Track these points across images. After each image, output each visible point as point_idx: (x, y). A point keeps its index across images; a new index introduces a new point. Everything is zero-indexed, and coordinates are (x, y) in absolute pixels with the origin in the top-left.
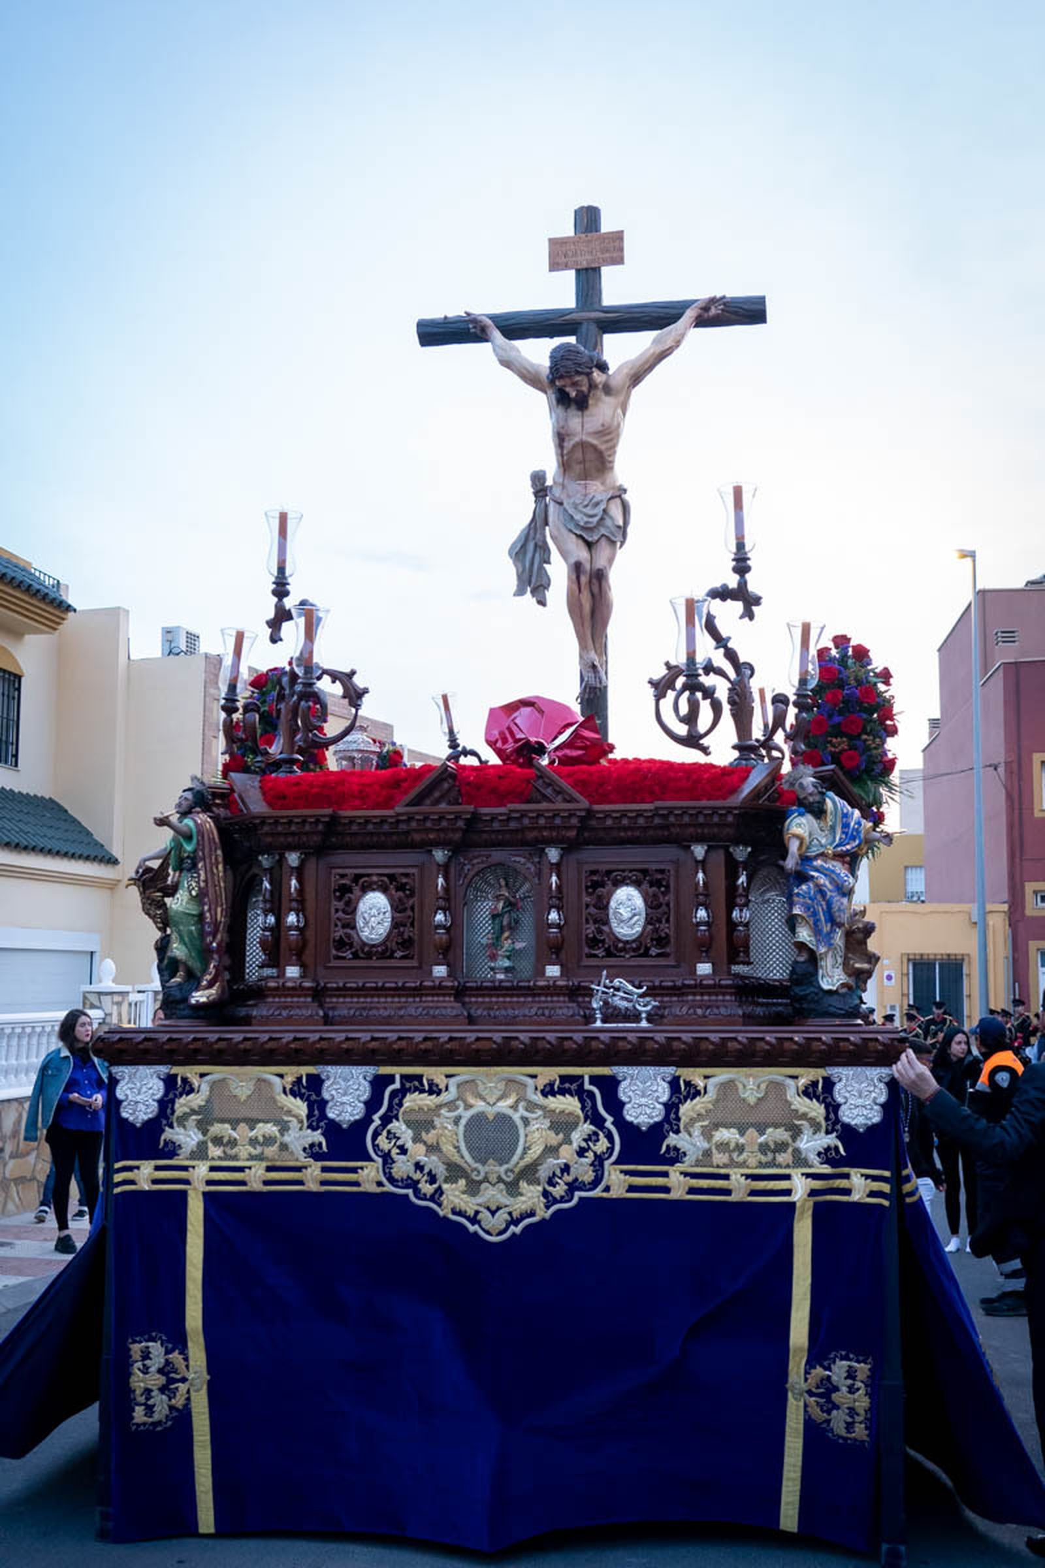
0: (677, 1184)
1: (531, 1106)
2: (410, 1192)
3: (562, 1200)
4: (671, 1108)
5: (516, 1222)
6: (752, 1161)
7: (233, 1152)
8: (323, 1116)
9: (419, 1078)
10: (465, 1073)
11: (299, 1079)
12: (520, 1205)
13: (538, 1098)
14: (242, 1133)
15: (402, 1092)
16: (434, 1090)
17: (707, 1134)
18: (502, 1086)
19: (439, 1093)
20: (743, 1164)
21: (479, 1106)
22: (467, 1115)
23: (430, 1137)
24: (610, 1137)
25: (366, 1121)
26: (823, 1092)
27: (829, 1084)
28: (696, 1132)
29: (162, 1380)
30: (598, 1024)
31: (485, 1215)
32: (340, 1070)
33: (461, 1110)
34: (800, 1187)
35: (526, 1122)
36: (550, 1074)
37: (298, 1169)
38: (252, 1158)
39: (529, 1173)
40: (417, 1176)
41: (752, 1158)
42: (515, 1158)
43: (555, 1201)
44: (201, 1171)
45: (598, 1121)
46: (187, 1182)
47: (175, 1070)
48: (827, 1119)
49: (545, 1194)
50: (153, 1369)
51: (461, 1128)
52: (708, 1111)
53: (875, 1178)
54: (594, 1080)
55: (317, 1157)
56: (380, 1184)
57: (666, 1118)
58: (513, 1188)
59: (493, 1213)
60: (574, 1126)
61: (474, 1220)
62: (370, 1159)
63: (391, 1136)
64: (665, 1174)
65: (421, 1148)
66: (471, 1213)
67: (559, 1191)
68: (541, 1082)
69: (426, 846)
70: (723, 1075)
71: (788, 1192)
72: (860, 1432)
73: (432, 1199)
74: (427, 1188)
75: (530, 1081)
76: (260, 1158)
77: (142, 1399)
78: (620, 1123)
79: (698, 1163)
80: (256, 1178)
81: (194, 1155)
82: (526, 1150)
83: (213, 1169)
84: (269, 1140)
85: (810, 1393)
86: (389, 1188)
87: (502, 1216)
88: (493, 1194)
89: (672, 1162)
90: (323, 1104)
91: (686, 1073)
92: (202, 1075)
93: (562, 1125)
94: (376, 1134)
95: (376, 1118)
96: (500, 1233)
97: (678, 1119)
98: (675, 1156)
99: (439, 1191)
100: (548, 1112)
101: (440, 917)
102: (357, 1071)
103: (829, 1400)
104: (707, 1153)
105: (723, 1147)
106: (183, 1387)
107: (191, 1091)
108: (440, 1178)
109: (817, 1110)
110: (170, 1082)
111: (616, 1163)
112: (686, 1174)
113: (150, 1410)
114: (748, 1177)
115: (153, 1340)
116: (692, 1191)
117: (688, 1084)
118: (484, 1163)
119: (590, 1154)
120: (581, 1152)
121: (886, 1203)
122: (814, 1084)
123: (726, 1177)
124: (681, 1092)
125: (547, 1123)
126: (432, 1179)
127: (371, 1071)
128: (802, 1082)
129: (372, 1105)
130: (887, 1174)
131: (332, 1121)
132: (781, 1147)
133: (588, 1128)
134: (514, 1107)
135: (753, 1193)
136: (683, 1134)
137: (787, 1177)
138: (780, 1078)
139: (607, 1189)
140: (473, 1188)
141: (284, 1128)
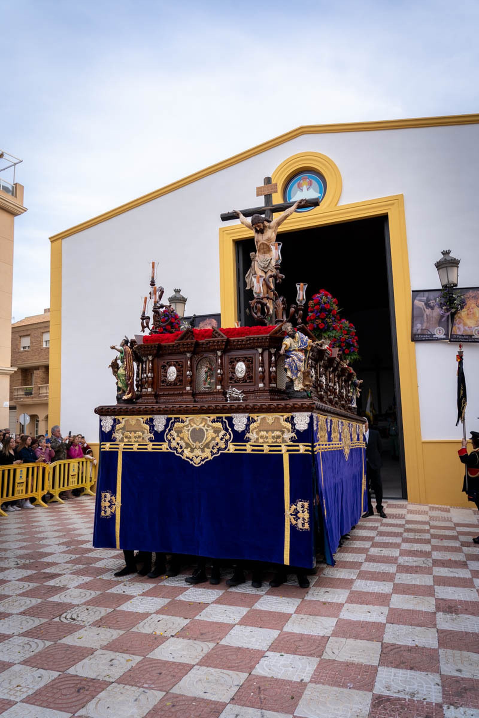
0: (249, 449)
1: (209, 426)
2: (175, 451)
3: (216, 453)
4: (247, 426)
5: (203, 460)
6: (270, 441)
7: (130, 440)
8: (153, 429)
9: (179, 418)
10: (191, 417)
11: (147, 419)
12: (204, 455)
13: (210, 424)
14: (132, 435)
15: (174, 422)
16: (183, 422)
17: (257, 433)
18: (201, 420)
19: (184, 422)
20: (267, 442)
21: (195, 426)
22: (191, 429)
23: (181, 435)
24: (230, 435)
25: (165, 431)
26: (291, 420)
27: (293, 418)
28: (254, 433)
29: (109, 504)
30: (229, 401)
31: (195, 458)
32: (158, 416)
33: (190, 428)
34: (284, 448)
35: (207, 430)
36: (214, 416)
37: (146, 445)
38: (135, 442)
39: (207, 446)
40: (177, 447)
41: (270, 440)
42: (203, 441)
43: (214, 454)
44: (122, 445)
45: (227, 430)
46: (118, 448)
47: (116, 417)
48: (292, 428)
49: (211, 452)
50: (107, 501)
51: (189, 433)
52: (258, 427)
53: (307, 446)
54: (226, 418)
55: (151, 441)
56: (167, 449)
57: (246, 429)
58: (203, 451)
59: (197, 458)
60: (220, 431)
61: (192, 460)
62: (165, 442)
63: (171, 435)
64: (245, 445)
65: (179, 438)
66: (191, 458)
67: (215, 451)
68: (212, 418)
69: (184, 353)
70: (262, 416)
71: (280, 451)
72: (307, 526)
73: (181, 454)
74: (180, 450)
75: (208, 419)
76: (137, 442)
77: (104, 509)
78: (233, 430)
79: (255, 442)
80: (135, 448)
81: (120, 441)
82: (207, 438)
83: (125, 445)
84: (139, 437)
85: (291, 514)
86: (170, 450)
87: (199, 458)
88: (198, 452)
89: (247, 442)
90: (153, 426)
91: (252, 415)
92: (123, 418)
93: (217, 431)
94: (167, 435)
95: (167, 430)
96: (199, 464)
97: (249, 429)
98: (248, 440)
99: (183, 451)
100: (213, 428)
101: (188, 373)
102: (162, 416)
103: (297, 517)
104: (257, 439)
105: (262, 437)
106: (114, 506)
107: (120, 423)
108: (184, 448)
109: (289, 426)
110: (115, 420)
111: (232, 442)
112: (251, 445)
113: (105, 512)
114: (269, 446)
115: (107, 492)
116: (253, 450)
117: (252, 418)
118: (195, 443)
119: (224, 440)
120: (222, 439)
121: (311, 453)
122: (288, 418)
123: (262, 446)
124: (250, 421)
125: (213, 431)
126: (181, 448)
127: (166, 416)
128: (285, 417)
129: (166, 426)
130: (310, 444)
131: (156, 431)
132: (279, 437)
133: (223, 432)
134: (204, 426)
135: (270, 451)
136: (251, 433)
137: (280, 446)
138: (278, 416)
139: (229, 450)
140: (192, 451)
141: (143, 433)
